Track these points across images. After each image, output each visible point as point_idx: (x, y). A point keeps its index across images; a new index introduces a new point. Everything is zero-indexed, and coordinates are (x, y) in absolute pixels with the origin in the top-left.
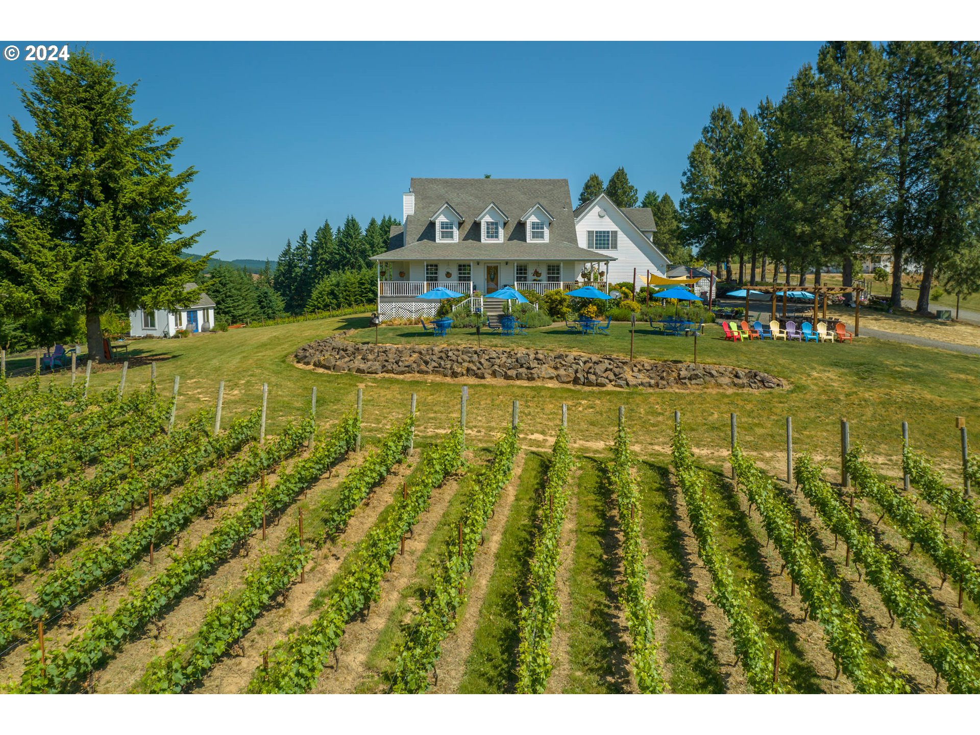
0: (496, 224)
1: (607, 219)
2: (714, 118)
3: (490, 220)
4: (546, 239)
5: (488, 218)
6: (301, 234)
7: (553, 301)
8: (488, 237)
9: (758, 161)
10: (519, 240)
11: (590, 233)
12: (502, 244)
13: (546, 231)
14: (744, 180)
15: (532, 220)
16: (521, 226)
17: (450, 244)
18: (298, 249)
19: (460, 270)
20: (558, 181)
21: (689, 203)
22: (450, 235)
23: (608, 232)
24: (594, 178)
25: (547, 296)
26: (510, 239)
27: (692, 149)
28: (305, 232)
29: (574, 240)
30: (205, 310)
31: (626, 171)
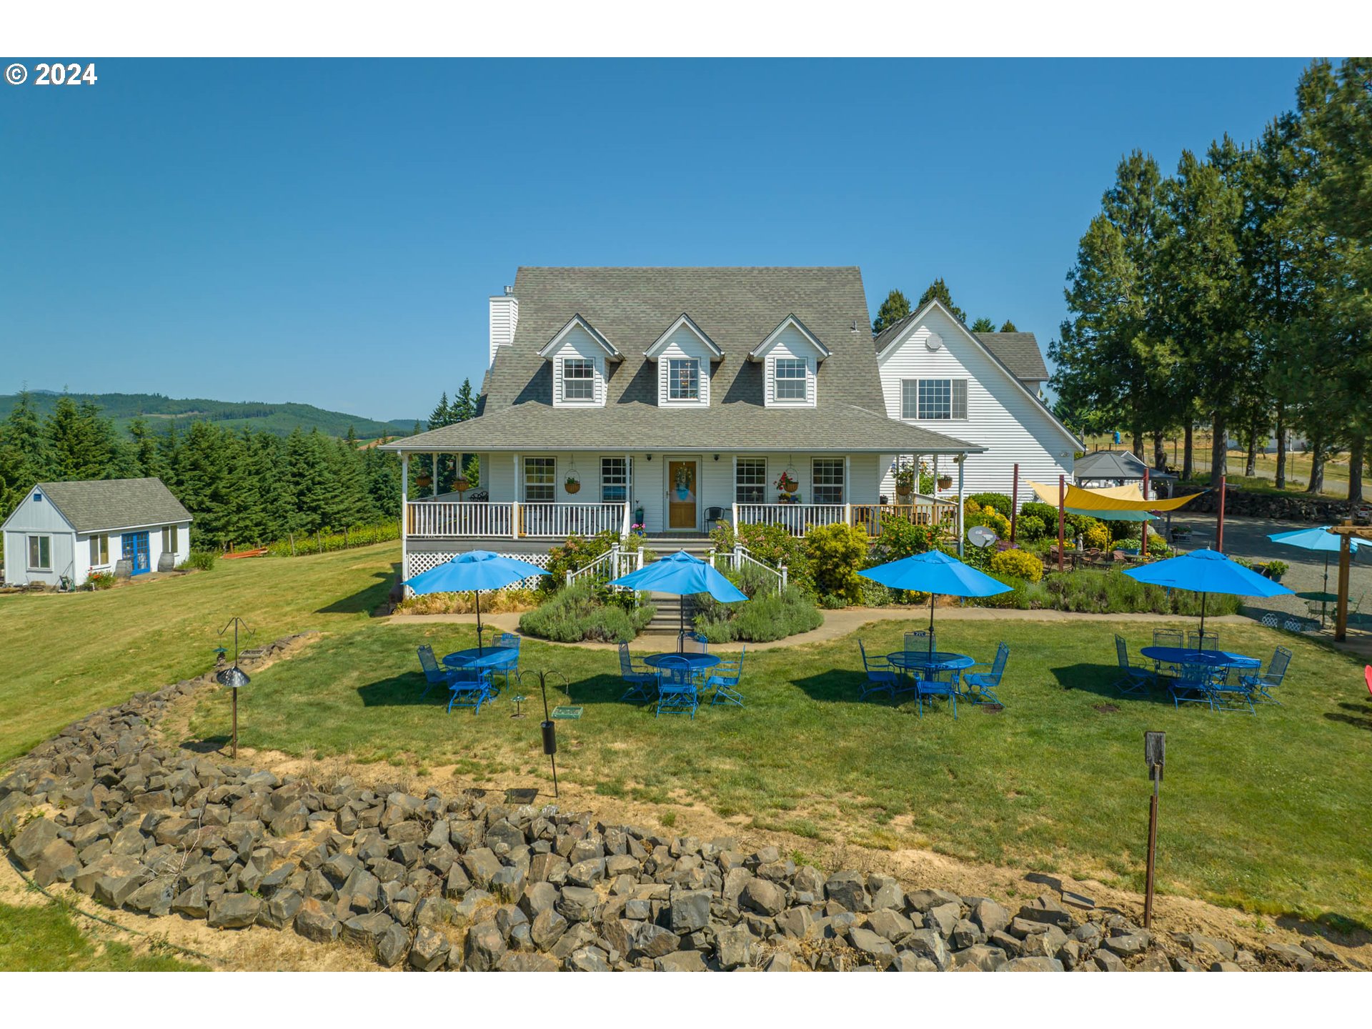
0: (694, 364)
1: (944, 353)
2: (1125, 174)
3: (680, 354)
4: (811, 399)
5: (675, 352)
6: (461, 385)
7: (826, 556)
8: (674, 395)
9: (1230, 242)
10: (747, 400)
11: (907, 384)
12: (711, 409)
13: (811, 380)
14: (1203, 280)
15: (776, 354)
16: (753, 368)
17: (583, 412)
18: (456, 406)
19: (606, 471)
20: (839, 271)
21: (1080, 328)
22: (586, 391)
23: (947, 382)
24: (896, 297)
25: (813, 541)
26: (729, 399)
27: (1085, 230)
28: (467, 383)
29: (875, 400)
30: (169, 530)
31: (946, 285)
